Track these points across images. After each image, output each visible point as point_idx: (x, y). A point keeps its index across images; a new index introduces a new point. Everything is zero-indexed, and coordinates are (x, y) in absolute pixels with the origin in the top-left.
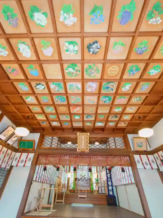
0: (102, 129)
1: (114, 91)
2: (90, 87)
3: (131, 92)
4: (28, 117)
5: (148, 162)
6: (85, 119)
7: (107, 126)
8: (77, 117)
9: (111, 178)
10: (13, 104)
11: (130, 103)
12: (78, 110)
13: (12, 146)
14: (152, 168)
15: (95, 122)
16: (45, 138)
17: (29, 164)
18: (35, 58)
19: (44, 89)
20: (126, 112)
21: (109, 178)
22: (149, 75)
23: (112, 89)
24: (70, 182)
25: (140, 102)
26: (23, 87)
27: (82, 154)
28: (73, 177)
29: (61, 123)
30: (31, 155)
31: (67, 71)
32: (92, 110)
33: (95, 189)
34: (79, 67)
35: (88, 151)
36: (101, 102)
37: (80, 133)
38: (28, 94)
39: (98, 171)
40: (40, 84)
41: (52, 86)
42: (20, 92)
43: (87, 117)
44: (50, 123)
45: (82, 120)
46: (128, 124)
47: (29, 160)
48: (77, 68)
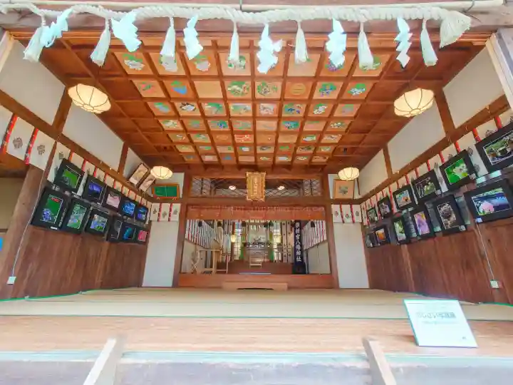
0: (288, 167)
1: (301, 115)
2: (264, 108)
3: (327, 116)
4: (165, 148)
5: (350, 215)
6: (259, 151)
7: (295, 162)
8: (246, 149)
9: (300, 240)
10: (143, 130)
11: (328, 130)
12: (248, 138)
13: (146, 194)
14: (354, 222)
15: (274, 155)
16: (194, 179)
17: (176, 218)
18: (183, 73)
19: (194, 110)
20: (323, 141)
21: (299, 241)
22: (351, 94)
23: (299, 112)
24: (235, 250)
25: (344, 129)
26: (161, 108)
27: (254, 205)
28: (240, 241)
29: (219, 158)
30: (177, 207)
31: (229, 89)
32: (270, 139)
33: (276, 258)
34: (248, 84)
35: (263, 200)
36: (283, 129)
37: (250, 173)
38: (167, 117)
39: (284, 232)
40: (188, 104)
41: (207, 107)
42: (156, 114)
43: (261, 149)
44: (200, 157)
45: (253, 152)
46: (329, 159)
47: (175, 212)
48: (244, 85)
